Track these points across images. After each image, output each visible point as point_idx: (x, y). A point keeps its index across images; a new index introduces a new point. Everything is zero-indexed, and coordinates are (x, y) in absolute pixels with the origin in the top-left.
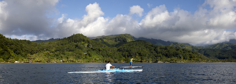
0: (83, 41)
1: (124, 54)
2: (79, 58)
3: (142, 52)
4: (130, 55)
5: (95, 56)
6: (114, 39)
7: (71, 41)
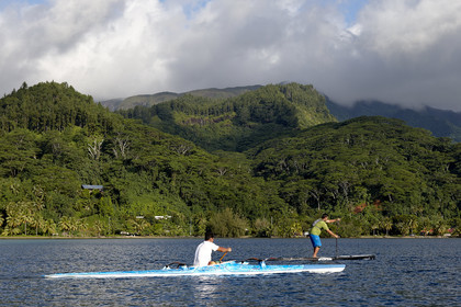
0: (77, 124)
1: (291, 188)
2: (60, 210)
3: (388, 183)
4: (321, 199)
5: (144, 201)
6: (228, 109)
7: (14, 123)
